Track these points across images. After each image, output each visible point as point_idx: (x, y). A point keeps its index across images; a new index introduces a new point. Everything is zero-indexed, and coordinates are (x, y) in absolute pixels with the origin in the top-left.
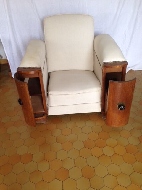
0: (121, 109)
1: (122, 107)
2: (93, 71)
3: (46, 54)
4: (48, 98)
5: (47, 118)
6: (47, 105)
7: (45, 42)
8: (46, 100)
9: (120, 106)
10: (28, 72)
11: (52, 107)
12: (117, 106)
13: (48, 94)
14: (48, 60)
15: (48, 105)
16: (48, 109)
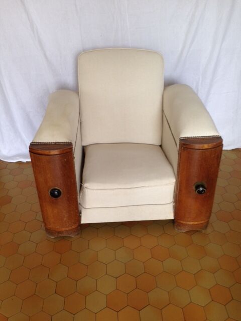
0: (200, 192)
1: (201, 189)
2: (161, 146)
3: (80, 114)
4: (81, 194)
5: (79, 228)
6: (79, 205)
7: (79, 95)
8: (78, 197)
9: (197, 187)
10: (48, 151)
11: (88, 210)
12: (194, 188)
13: (81, 186)
14: (83, 125)
15: (82, 206)
16: (80, 213)
